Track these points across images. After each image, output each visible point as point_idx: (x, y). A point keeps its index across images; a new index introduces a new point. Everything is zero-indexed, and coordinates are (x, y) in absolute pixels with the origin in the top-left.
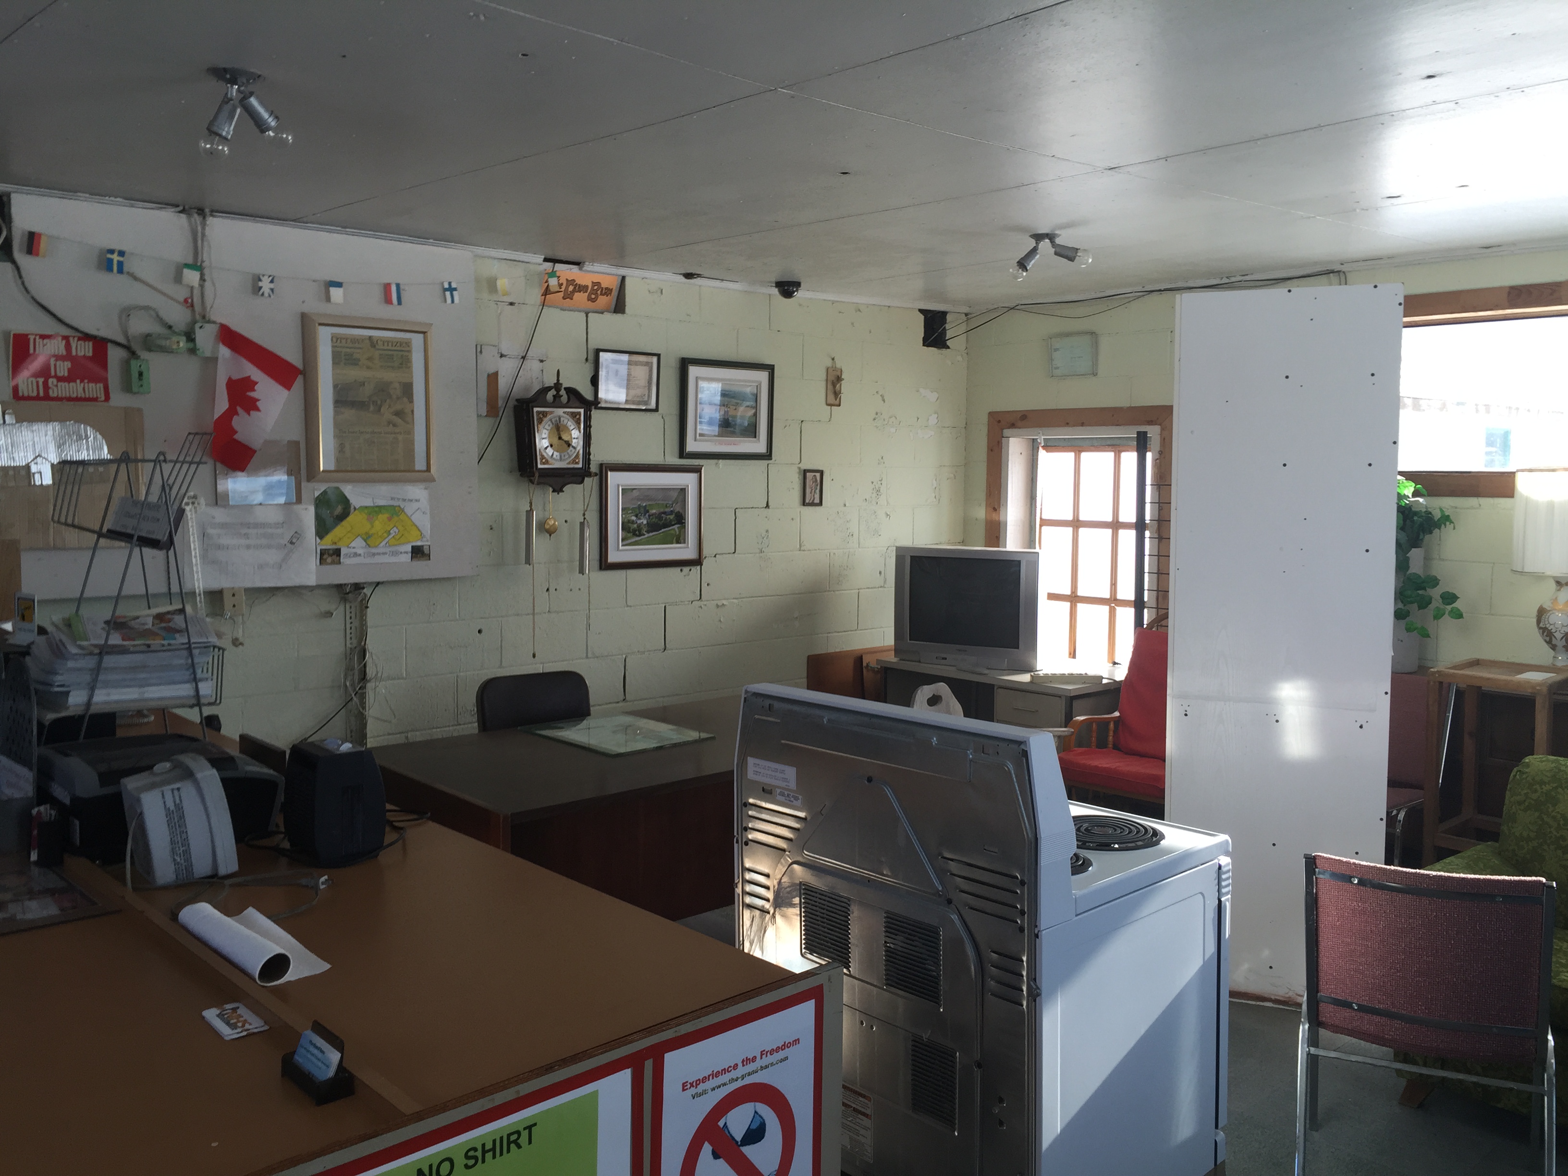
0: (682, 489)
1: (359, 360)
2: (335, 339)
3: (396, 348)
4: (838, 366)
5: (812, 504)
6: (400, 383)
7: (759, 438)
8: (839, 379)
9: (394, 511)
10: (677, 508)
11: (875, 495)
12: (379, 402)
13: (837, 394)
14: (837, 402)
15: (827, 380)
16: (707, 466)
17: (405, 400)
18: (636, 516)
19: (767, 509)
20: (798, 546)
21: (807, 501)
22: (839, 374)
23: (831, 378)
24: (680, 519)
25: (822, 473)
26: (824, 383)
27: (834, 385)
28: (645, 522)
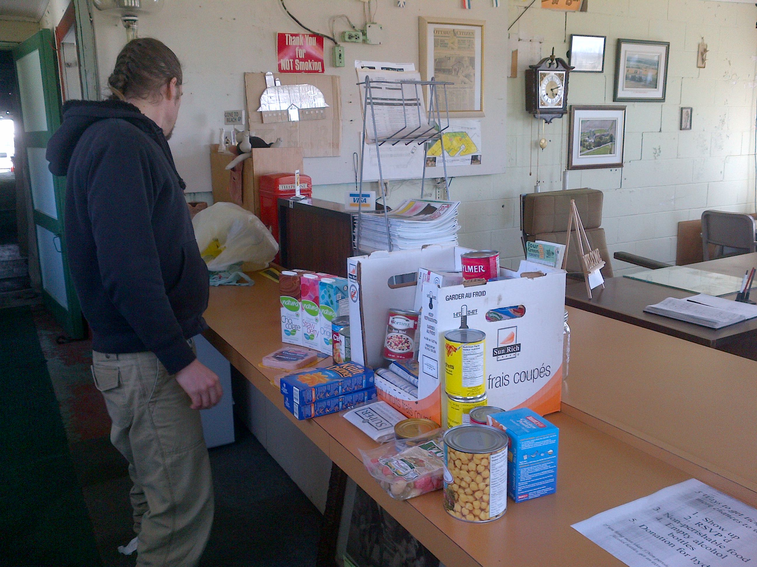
0: (614, 121)
1: (448, 44)
2: (436, 31)
3: (467, 36)
4: (705, 42)
5: (685, 129)
6: (468, 57)
7: (658, 89)
8: (705, 51)
9: (462, 135)
10: (610, 133)
11: (721, 124)
12: (457, 70)
13: (703, 60)
14: (703, 66)
15: (698, 51)
16: (629, 106)
17: (471, 67)
18: (589, 137)
19: (660, 133)
20: (676, 156)
21: (683, 127)
22: (706, 48)
23: (701, 50)
24: (612, 139)
25: (691, 110)
26: (696, 53)
27: (702, 54)
28: (593, 141)
